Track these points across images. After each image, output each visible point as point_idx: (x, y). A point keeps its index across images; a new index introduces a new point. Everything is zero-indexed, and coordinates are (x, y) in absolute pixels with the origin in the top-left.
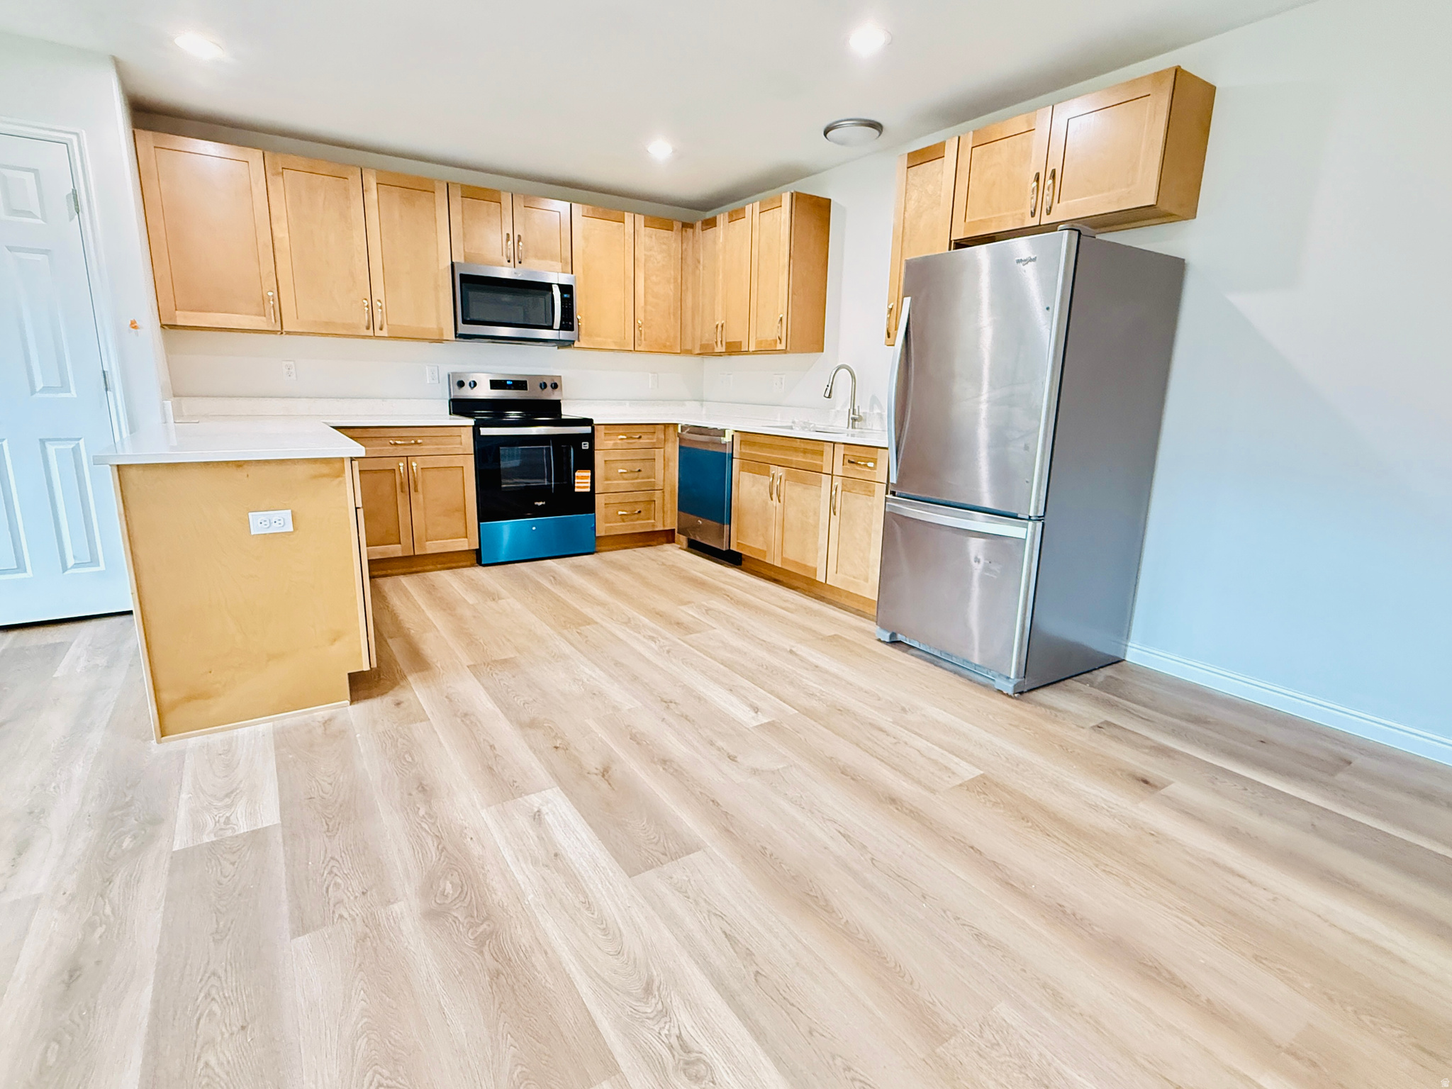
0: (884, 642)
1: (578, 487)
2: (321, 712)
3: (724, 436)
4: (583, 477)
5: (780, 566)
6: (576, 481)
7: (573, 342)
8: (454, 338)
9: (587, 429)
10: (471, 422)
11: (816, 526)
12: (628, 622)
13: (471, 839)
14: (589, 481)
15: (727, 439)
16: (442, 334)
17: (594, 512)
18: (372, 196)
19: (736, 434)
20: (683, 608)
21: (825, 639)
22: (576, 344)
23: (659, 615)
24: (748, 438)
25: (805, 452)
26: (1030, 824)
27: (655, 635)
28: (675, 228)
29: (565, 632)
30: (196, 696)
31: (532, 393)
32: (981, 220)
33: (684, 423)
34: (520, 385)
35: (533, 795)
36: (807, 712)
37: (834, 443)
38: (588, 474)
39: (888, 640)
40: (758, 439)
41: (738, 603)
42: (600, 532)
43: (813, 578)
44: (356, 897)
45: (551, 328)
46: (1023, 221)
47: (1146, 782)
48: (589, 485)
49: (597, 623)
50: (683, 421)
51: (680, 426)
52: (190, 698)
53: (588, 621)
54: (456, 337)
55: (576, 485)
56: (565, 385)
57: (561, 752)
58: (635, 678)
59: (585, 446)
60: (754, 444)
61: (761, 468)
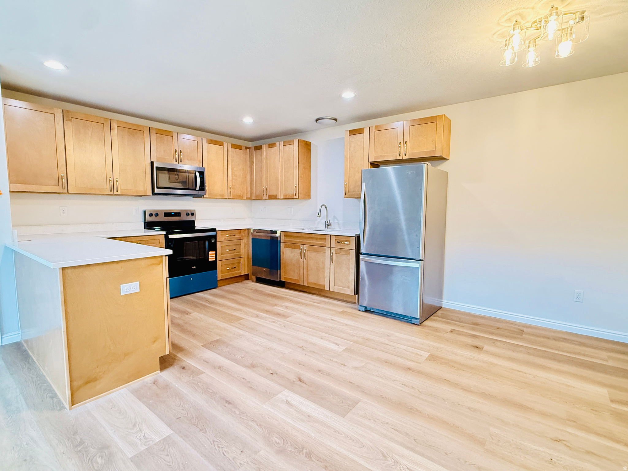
0: (362, 311)
2: (148, 378)
3: (277, 234)
4: (212, 254)
5: (307, 285)
6: (209, 256)
7: (203, 195)
8: (151, 194)
9: (214, 233)
10: (164, 233)
11: (324, 268)
12: (257, 316)
13: (269, 418)
14: (215, 255)
15: (278, 235)
16: (146, 193)
17: (217, 269)
18: (115, 132)
19: (281, 232)
20: (275, 307)
21: (340, 313)
22: (205, 196)
23: (267, 312)
24: (287, 234)
25: (317, 239)
26: (456, 368)
27: (273, 321)
28: (243, 148)
29: (233, 324)
30: (90, 381)
31: (184, 218)
32: (380, 156)
33: (254, 229)
34: (178, 214)
35: (279, 395)
36: (356, 342)
37: (330, 235)
38: (214, 252)
39: (364, 310)
40: (293, 234)
41: (296, 303)
42: (219, 278)
43: (324, 289)
44: (240, 454)
45: (195, 190)
46: (396, 157)
47: (477, 347)
48: (215, 257)
49: (244, 319)
50: (253, 227)
51: (252, 230)
52: (87, 383)
53: (241, 319)
55: (209, 258)
56: (197, 214)
57: (275, 375)
58: (280, 340)
59: (213, 240)
60: (291, 236)
61: (295, 246)
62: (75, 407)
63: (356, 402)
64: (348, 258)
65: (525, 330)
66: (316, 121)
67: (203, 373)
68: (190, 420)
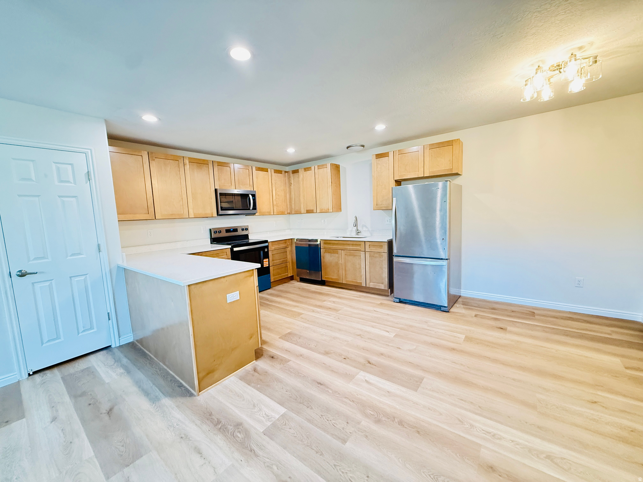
0: (397, 302)
1: (265, 265)
2: (249, 367)
3: (317, 242)
4: (266, 261)
5: (345, 283)
6: (264, 263)
7: (255, 214)
8: (216, 216)
9: (266, 244)
10: (230, 246)
11: (360, 268)
12: (313, 311)
13: (357, 395)
14: (268, 262)
15: (319, 243)
16: (212, 215)
17: (270, 273)
18: (187, 167)
19: (321, 241)
20: (324, 302)
21: (379, 305)
22: (256, 214)
23: (320, 307)
24: (326, 242)
25: (353, 245)
26: (491, 347)
27: (328, 314)
29: (296, 319)
30: (210, 372)
31: (240, 233)
32: (404, 175)
33: (296, 238)
34: (235, 230)
35: (357, 376)
36: (401, 329)
38: (267, 260)
40: (331, 242)
41: (340, 298)
42: (272, 280)
43: (361, 285)
45: (249, 209)
46: (418, 175)
47: (502, 329)
48: (268, 264)
49: (303, 313)
50: (296, 237)
52: (208, 374)
53: (301, 314)
54: (217, 215)
56: (249, 229)
57: (347, 359)
58: (340, 330)
59: (266, 250)
60: (330, 244)
61: (335, 251)
62: (201, 394)
63: (421, 379)
64: (381, 259)
65: (535, 311)
66: (347, 148)
67: (289, 361)
68: (296, 399)
